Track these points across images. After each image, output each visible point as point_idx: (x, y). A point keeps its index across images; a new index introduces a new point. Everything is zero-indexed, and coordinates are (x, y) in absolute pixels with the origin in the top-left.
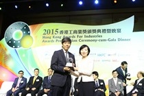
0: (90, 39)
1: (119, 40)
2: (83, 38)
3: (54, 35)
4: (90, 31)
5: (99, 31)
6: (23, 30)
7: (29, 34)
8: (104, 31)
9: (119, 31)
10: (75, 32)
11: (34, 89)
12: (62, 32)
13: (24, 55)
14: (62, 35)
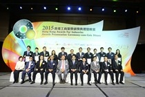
0: (76, 34)
2: (71, 33)
3: (51, 30)
5: (81, 29)
6: (27, 25)
7: (32, 29)
8: (85, 29)
9: (94, 29)
10: (65, 29)
11: (42, 69)
12: (56, 28)
14: (56, 31)
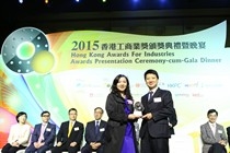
0: (154, 58)
1: (203, 60)
2: (142, 57)
3: (92, 51)
4: (153, 46)
5: (169, 45)
6: (35, 41)
7: (47, 49)
8: (177, 45)
9: (202, 45)
10: (128, 46)
11: (73, 144)
12: (105, 46)
13: (38, 86)
14: (106, 52)
